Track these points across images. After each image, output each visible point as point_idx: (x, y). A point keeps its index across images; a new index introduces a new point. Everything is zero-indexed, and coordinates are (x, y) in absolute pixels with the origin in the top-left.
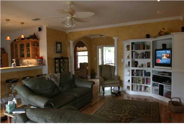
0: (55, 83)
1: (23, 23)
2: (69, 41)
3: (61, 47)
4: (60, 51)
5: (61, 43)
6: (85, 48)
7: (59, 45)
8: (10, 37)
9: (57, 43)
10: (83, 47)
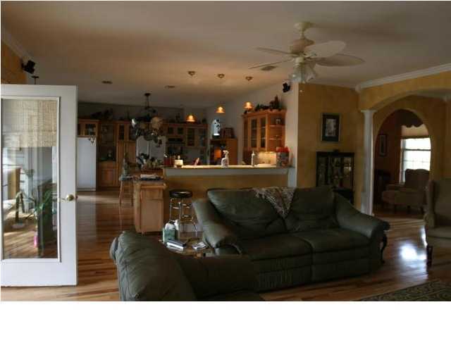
0: (277, 207)
1: (251, 78)
2: (362, 111)
3: (337, 126)
4: (333, 135)
5: (336, 118)
6: (423, 129)
7: (331, 122)
8: (223, 108)
9: (326, 117)
10: (418, 125)
